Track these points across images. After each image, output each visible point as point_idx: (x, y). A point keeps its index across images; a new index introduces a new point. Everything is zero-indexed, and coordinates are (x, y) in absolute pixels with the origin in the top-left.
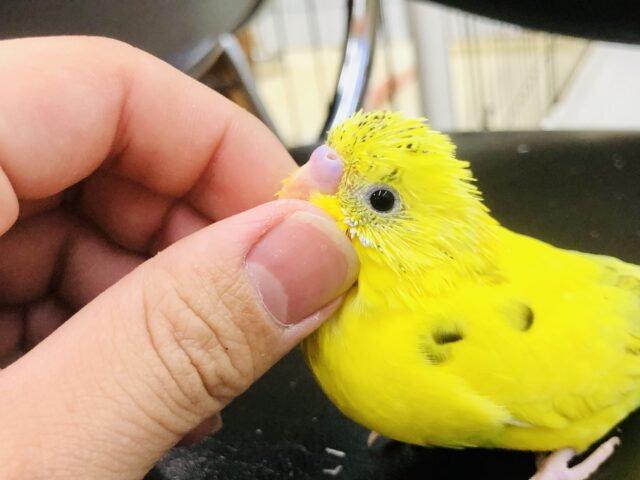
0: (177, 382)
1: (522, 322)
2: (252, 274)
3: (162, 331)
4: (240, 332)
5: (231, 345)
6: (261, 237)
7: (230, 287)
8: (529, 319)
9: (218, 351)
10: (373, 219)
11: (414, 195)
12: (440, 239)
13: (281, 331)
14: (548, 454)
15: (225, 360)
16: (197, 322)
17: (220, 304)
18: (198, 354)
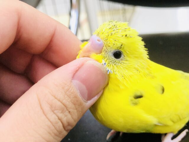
0: (54, 127)
1: (161, 91)
2: (75, 84)
3: (47, 108)
4: (73, 105)
5: (71, 110)
6: (77, 71)
7: (69, 89)
8: (163, 90)
9: (67, 113)
10: (115, 62)
11: (128, 52)
12: (136, 66)
13: (85, 103)
14: (166, 134)
15: (69, 116)
16: (59, 103)
17: (66, 96)
18: (61, 115)
